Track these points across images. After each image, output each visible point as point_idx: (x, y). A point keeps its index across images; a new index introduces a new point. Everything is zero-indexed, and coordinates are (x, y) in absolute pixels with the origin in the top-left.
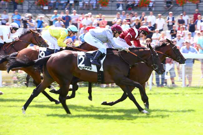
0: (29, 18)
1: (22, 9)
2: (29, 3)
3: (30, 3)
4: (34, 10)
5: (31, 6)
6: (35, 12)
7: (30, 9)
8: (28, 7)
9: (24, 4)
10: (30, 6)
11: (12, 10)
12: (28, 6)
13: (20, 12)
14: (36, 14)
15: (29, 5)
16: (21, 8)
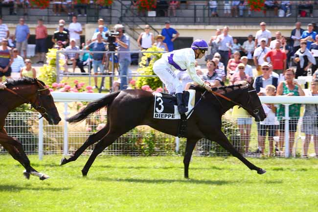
0: (118, 33)
1: (111, 17)
2: (122, 5)
3: (125, 6)
4: (132, 18)
5: (126, 11)
6: (133, 22)
7: (125, 16)
8: (121, 12)
9: (113, 8)
10: (124, 12)
11: (93, 19)
12: (120, 10)
13: (106, 21)
14: (135, 26)
15: (122, 9)
16: (109, 15)
